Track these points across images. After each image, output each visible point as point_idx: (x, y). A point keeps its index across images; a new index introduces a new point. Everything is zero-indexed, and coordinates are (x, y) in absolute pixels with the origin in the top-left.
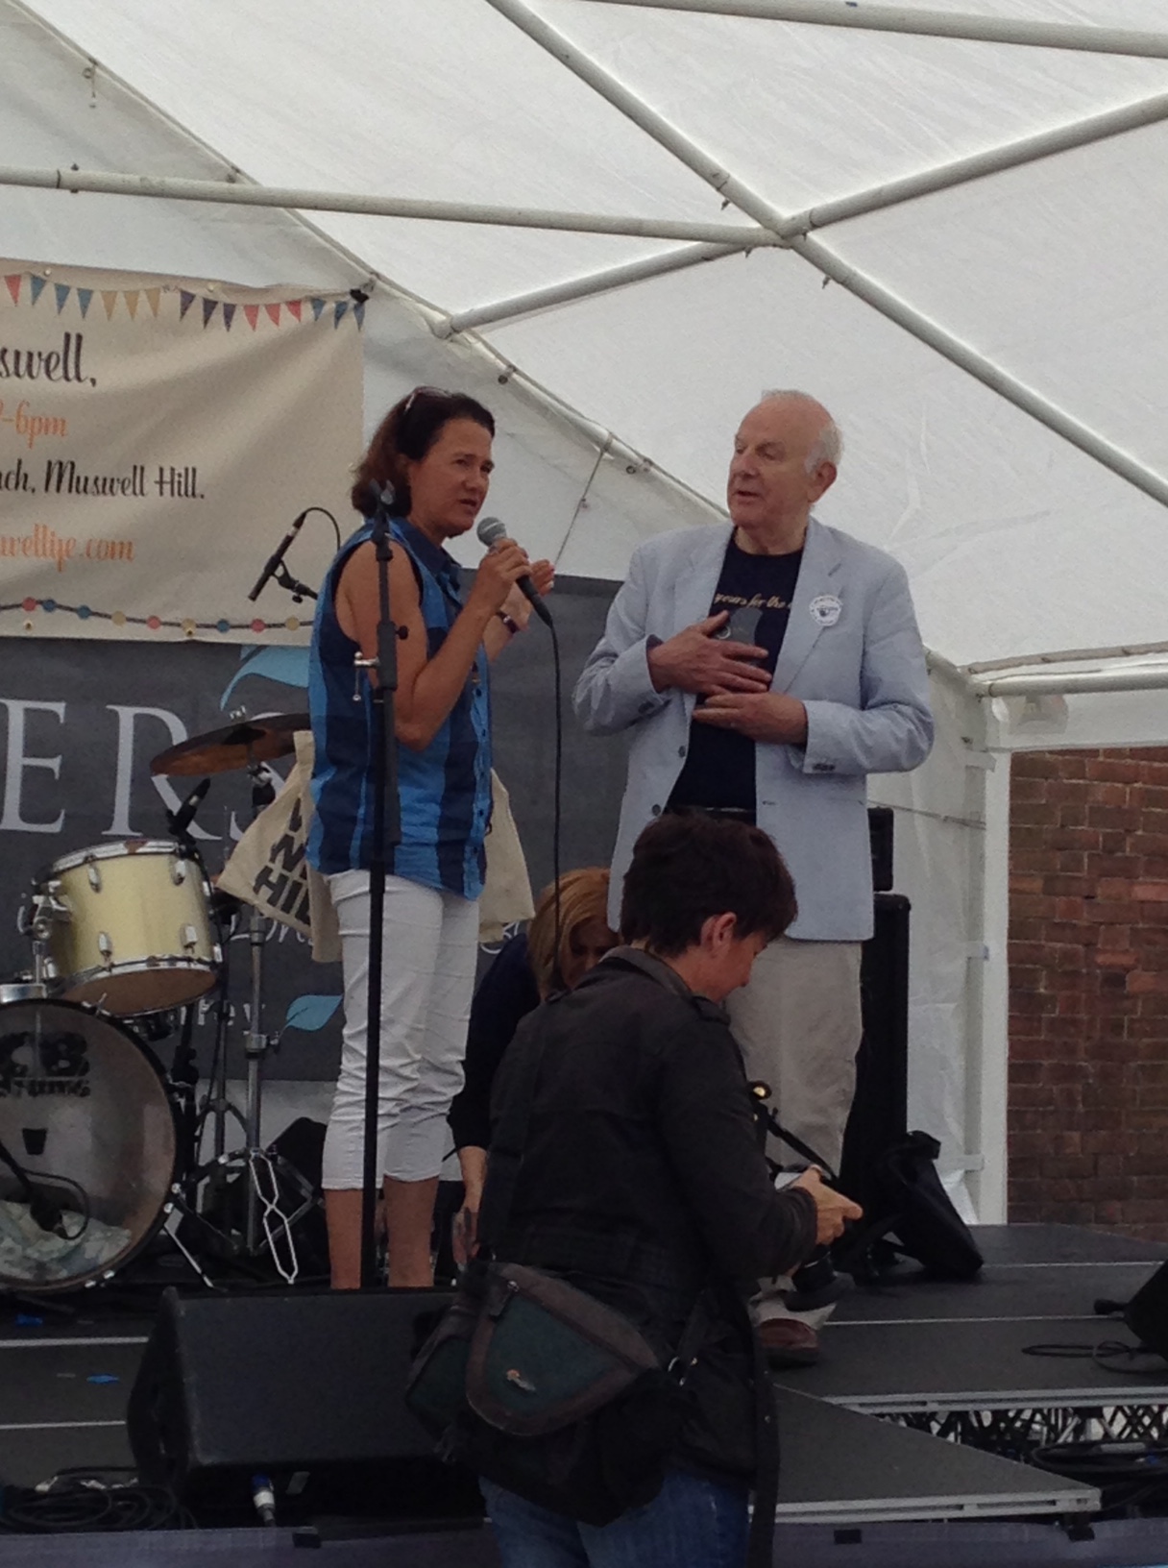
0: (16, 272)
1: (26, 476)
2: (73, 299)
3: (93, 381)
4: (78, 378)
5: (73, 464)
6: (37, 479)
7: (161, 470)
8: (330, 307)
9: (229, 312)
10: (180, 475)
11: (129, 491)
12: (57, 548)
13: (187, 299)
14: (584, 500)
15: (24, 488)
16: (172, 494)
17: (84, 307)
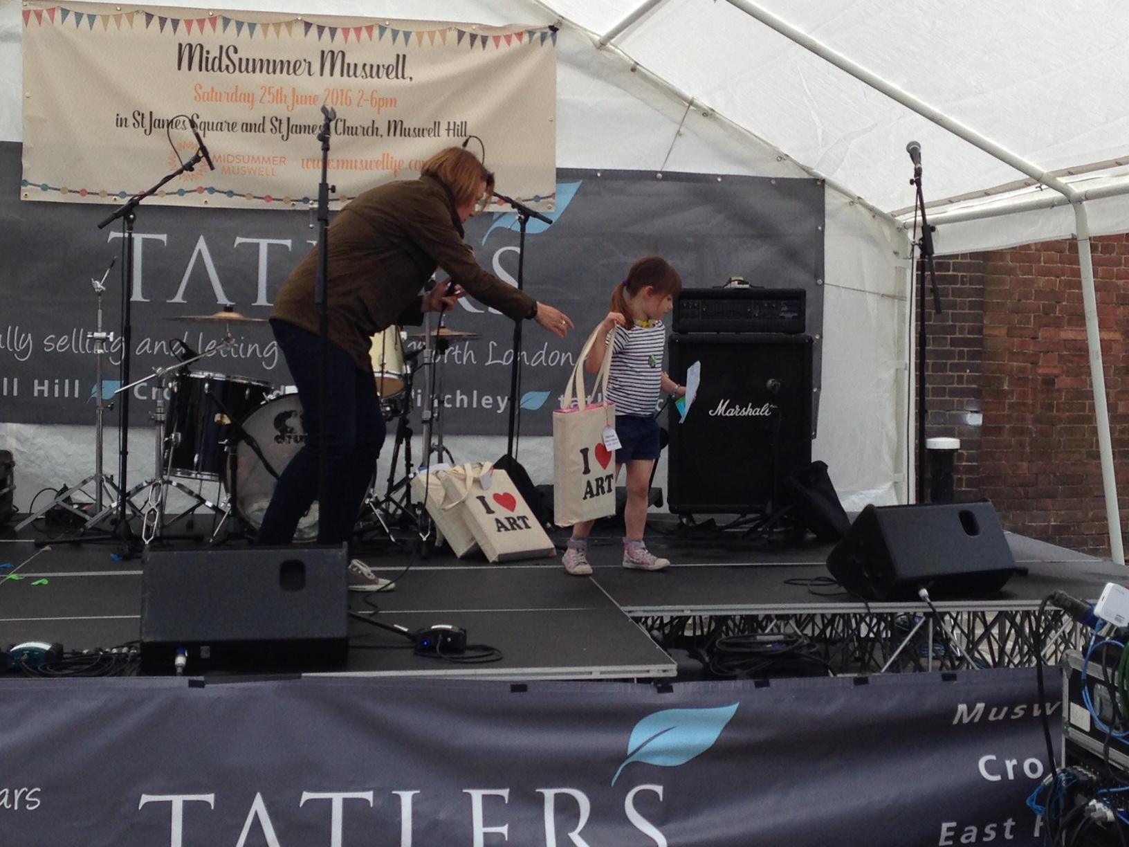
0: (371, 24)
1: (377, 128)
2: (401, 37)
3: (411, 78)
4: (403, 77)
5: (402, 122)
6: (383, 129)
7: (449, 123)
8: (538, 35)
9: (484, 40)
10: (458, 126)
11: (432, 134)
12: (393, 163)
13: (461, 34)
14: (679, 131)
15: (377, 135)
16: (454, 136)
17: (407, 41)
